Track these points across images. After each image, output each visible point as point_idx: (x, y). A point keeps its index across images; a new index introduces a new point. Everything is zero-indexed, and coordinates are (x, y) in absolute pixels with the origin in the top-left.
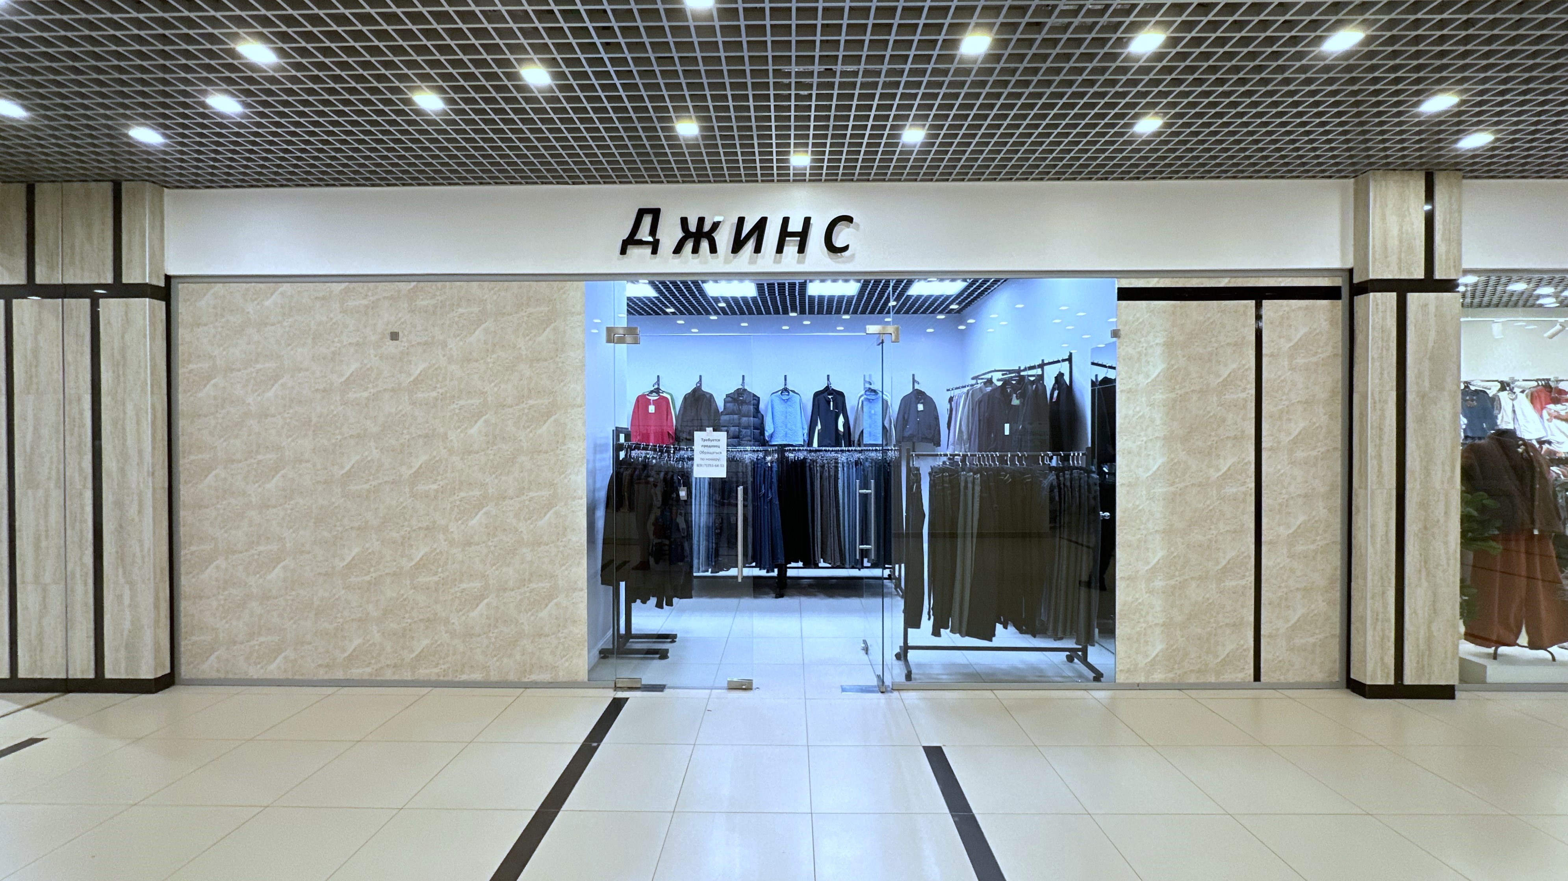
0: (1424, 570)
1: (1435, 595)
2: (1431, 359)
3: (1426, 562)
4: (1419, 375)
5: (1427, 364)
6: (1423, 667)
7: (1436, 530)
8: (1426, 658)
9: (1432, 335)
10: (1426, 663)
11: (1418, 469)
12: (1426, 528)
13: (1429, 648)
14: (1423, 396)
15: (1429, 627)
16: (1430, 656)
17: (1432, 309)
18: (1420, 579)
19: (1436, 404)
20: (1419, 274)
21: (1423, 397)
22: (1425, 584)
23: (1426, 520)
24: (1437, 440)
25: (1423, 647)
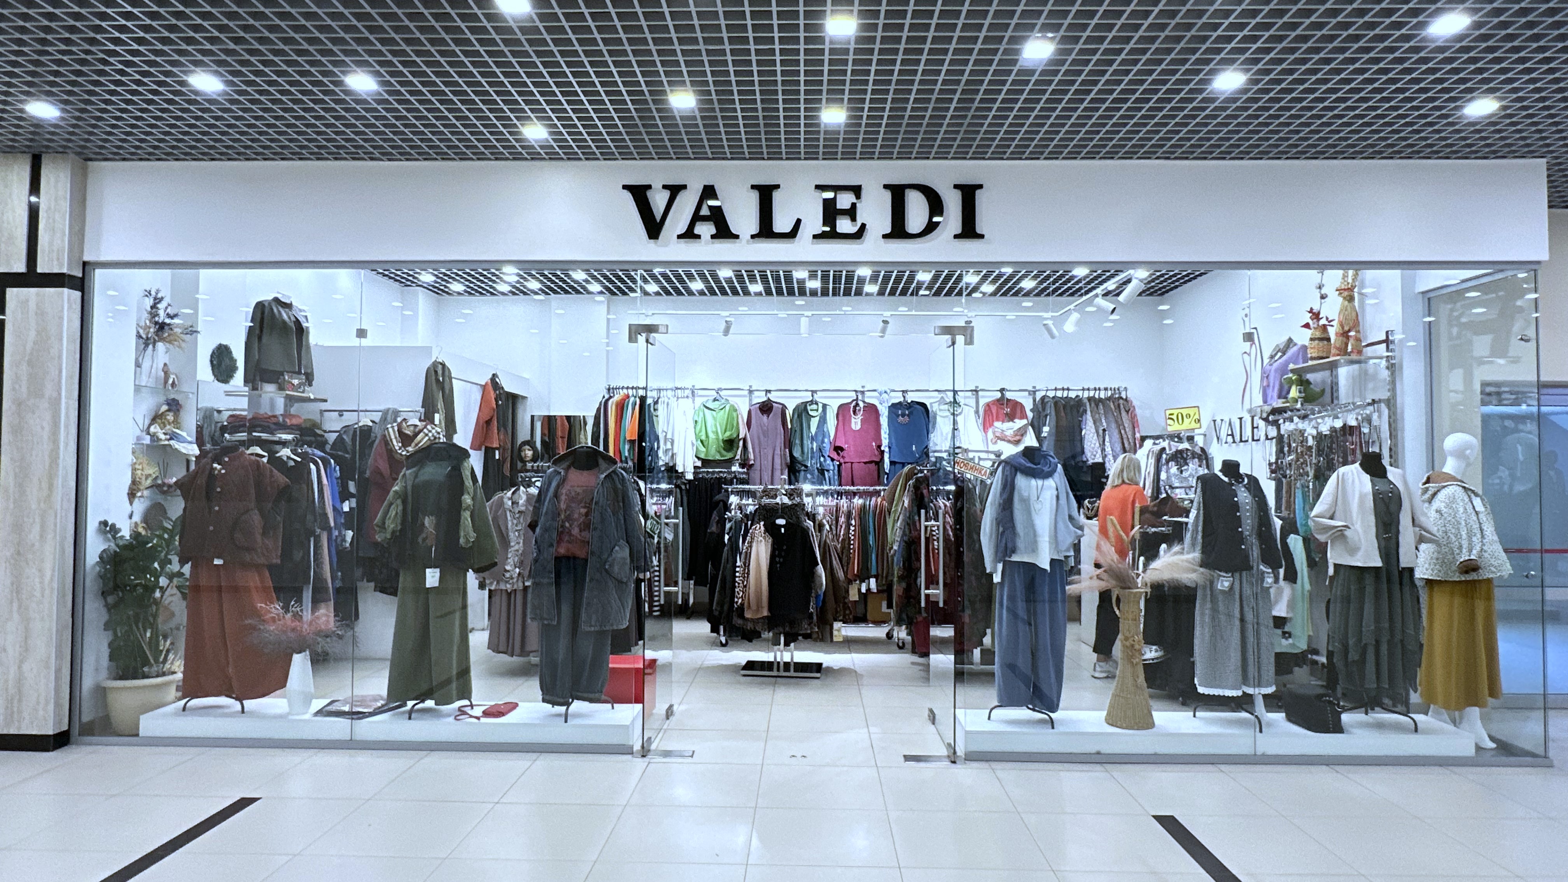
0: (16, 600)
1: (27, 629)
2: (30, 363)
3: (18, 592)
4: (17, 379)
5: (24, 367)
6: (13, 713)
7: (30, 556)
8: (16, 701)
9: (32, 334)
10: (15, 709)
11: (12, 484)
12: (19, 553)
13: (20, 691)
14: (19, 403)
15: (20, 667)
16: (20, 701)
17: (32, 305)
18: (11, 611)
19: (33, 413)
20: (20, 267)
21: (19, 405)
22: (16, 616)
23: (19, 544)
24: (34, 453)
25: (12, 691)
